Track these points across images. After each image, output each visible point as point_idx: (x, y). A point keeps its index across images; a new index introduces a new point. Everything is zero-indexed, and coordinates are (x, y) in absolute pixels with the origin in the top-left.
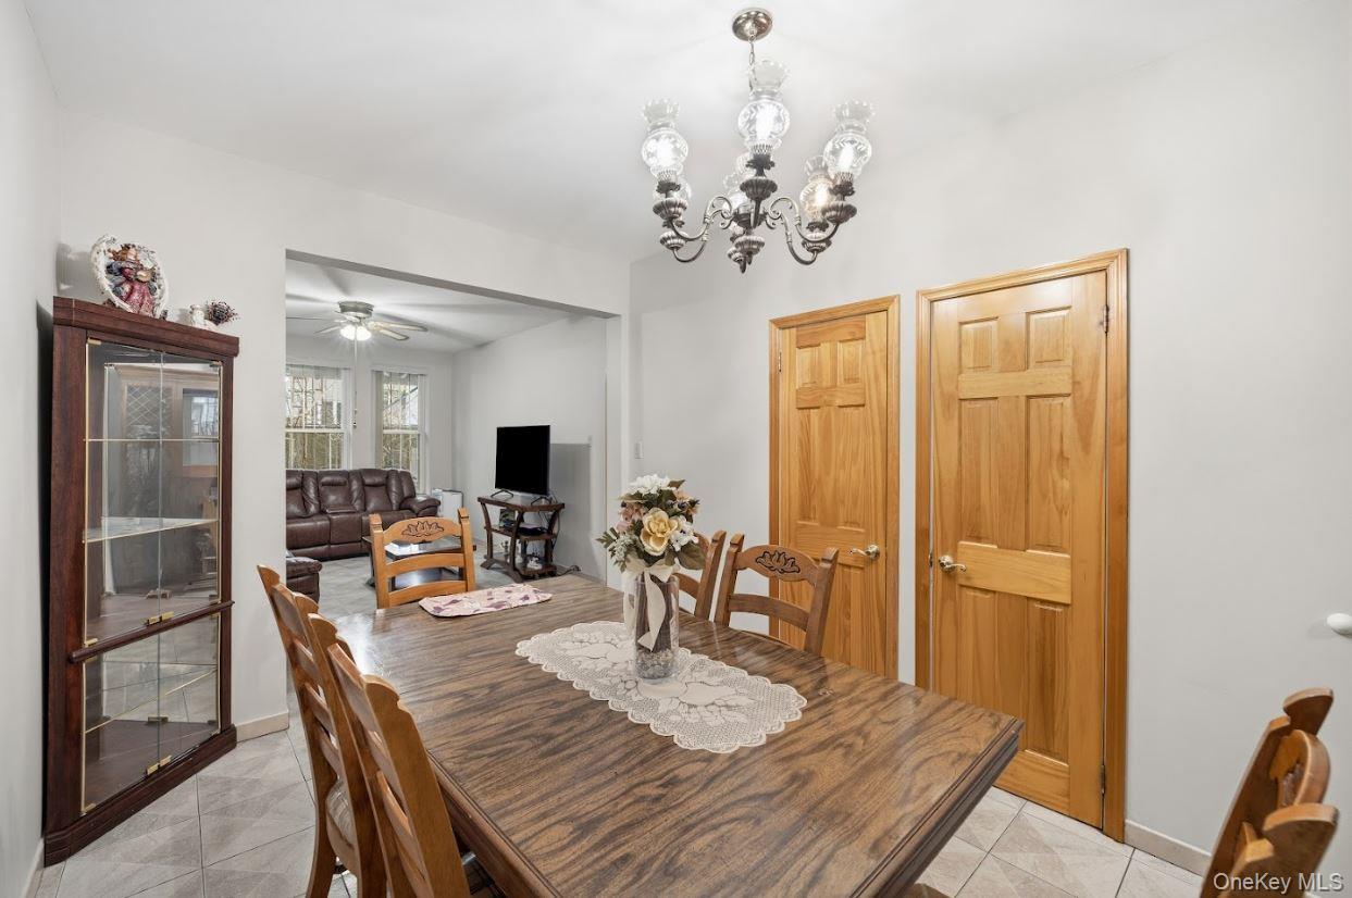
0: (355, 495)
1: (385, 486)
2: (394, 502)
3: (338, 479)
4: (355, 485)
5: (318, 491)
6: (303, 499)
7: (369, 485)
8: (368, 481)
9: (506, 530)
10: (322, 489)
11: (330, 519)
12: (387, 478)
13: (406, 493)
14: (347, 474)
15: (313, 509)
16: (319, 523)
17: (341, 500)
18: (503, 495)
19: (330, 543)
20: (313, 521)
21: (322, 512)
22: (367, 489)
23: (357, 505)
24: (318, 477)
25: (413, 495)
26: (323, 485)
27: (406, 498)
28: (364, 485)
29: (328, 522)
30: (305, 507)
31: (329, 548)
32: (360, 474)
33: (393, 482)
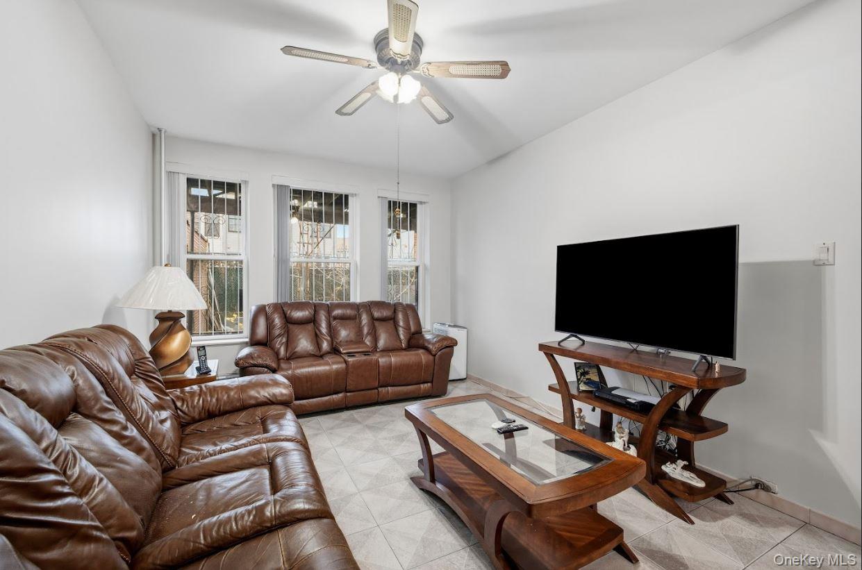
0: (365, 330)
1: (393, 319)
2: (402, 337)
3: (349, 312)
4: (365, 319)
5: (329, 326)
6: (316, 335)
7: (378, 320)
8: (376, 314)
9: (589, 396)
10: (334, 323)
11: (346, 362)
12: (395, 312)
13: (413, 329)
14: (357, 307)
15: (325, 346)
16: (335, 367)
17: (352, 336)
18: (573, 343)
19: (346, 391)
20: (328, 364)
21: (335, 351)
22: (377, 324)
23: (368, 341)
24: (329, 309)
25: (419, 332)
26: (335, 318)
27: (413, 334)
28: (373, 319)
29: (344, 365)
30: (319, 346)
31: (346, 397)
32: (369, 306)
33: (400, 316)
